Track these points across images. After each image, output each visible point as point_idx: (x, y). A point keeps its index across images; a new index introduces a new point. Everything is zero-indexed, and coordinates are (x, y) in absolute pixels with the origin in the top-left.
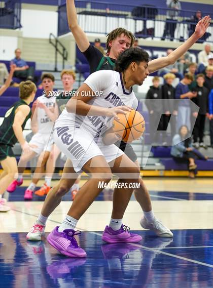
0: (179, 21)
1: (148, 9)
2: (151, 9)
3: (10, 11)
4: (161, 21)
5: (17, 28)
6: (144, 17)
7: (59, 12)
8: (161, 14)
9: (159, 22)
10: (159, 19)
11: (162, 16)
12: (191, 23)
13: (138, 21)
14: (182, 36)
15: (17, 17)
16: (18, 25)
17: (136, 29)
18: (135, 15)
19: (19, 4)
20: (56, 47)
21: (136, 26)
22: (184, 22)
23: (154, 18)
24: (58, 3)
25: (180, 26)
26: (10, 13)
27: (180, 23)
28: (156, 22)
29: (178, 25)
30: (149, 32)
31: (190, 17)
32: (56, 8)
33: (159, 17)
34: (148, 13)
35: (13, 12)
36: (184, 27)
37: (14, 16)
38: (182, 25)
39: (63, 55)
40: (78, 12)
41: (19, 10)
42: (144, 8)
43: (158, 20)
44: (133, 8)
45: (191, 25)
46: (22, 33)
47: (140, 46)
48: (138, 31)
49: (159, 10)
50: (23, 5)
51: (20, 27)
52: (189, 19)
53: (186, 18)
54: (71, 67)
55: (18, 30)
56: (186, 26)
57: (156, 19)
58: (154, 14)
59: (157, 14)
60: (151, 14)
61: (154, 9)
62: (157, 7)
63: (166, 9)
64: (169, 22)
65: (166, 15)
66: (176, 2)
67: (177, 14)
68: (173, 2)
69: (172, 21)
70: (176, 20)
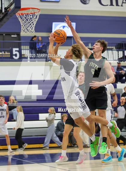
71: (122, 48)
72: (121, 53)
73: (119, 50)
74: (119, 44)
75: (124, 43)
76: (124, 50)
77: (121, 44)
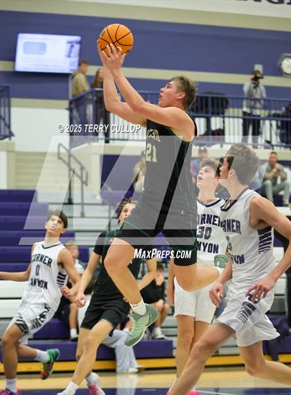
0: (263, 116)
1: (213, 98)
2: (218, 98)
4: (234, 117)
5: (5, 137)
6: (207, 113)
7: (70, 110)
8: (233, 107)
9: (231, 119)
10: (231, 115)
11: (236, 110)
12: (281, 119)
13: (197, 120)
14: (268, 139)
15: (4, 120)
16: (7, 133)
18: (193, 110)
19: (7, 100)
20: (69, 165)
22: (270, 117)
23: (223, 113)
24: (68, 96)
25: (264, 124)
27: (264, 119)
28: (226, 119)
29: (261, 122)
31: (280, 109)
32: (66, 103)
33: (230, 111)
34: (213, 106)
36: (271, 125)
37: (1, 117)
38: (267, 122)
39: (81, 178)
41: (7, 109)
42: (207, 98)
43: (229, 117)
45: (282, 122)
46: (13, 144)
49: (230, 101)
50: (13, 101)
51: (11, 135)
52: (278, 112)
53: (273, 112)
54: (94, 196)
55: (7, 140)
56: (274, 123)
57: (226, 114)
58: (222, 106)
59: (226, 108)
60: (218, 106)
61: (222, 99)
62: (227, 96)
63: (242, 99)
64: (247, 117)
65: (242, 107)
66: (256, 86)
67: (258, 105)
68: (253, 85)
69: (252, 117)
70: (259, 116)
71: (204, 110)
72: (201, 123)
73: (195, 114)
75: (209, 96)
76: (210, 115)
77: (202, 98)
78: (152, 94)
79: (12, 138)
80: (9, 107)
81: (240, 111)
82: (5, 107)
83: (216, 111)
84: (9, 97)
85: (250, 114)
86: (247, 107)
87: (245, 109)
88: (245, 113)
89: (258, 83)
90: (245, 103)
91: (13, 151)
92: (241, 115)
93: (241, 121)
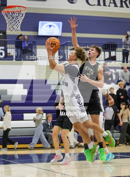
1: (111, 44)
2: (113, 44)
3: (30, 50)
4: (119, 51)
6: (110, 50)
8: (119, 47)
9: (118, 52)
10: (118, 50)
11: (120, 48)
13: (106, 52)
15: (34, 53)
17: (105, 57)
18: (104, 49)
21: (105, 55)
23: (115, 50)
26: (30, 51)
28: (117, 52)
30: (113, 58)
33: (118, 49)
34: (111, 47)
35: (32, 51)
37: (33, 53)
40: (70, 49)
41: (35, 49)
42: (109, 44)
43: (118, 51)
44: (102, 45)
46: (38, 63)
47: (108, 67)
48: (106, 58)
49: (118, 45)
50: (37, 46)
55: (35, 61)
57: (117, 50)
58: (115, 47)
59: (117, 48)
60: (113, 47)
61: (115, 44)
62: (117, 43)
63: (122, 44)
64: (124, 51)
65: (122, 47)
66: (127, 40)
67: (128, 47)
68: (126, 39)
69: (126, 51)
70: (128, 50)
71: (108, 49)
72: (107, 54)
74: (105, 44)
75: (110, 43)
76: (110, 51)
77: (107, 44)
78: (89, 43)
79: (37, 60)
80: (36, 48)
81: (122, 49)
82: (34, 48)
83: (113, 49)
84: (36, 45)
85: (125, 50)
86: (124, 47)
87: (123, 48)
88: (123, 50)
89: (128, 38)
90: (123, 46)
91: (38, 65)
92: (122, 50)
93: (122, 53)
